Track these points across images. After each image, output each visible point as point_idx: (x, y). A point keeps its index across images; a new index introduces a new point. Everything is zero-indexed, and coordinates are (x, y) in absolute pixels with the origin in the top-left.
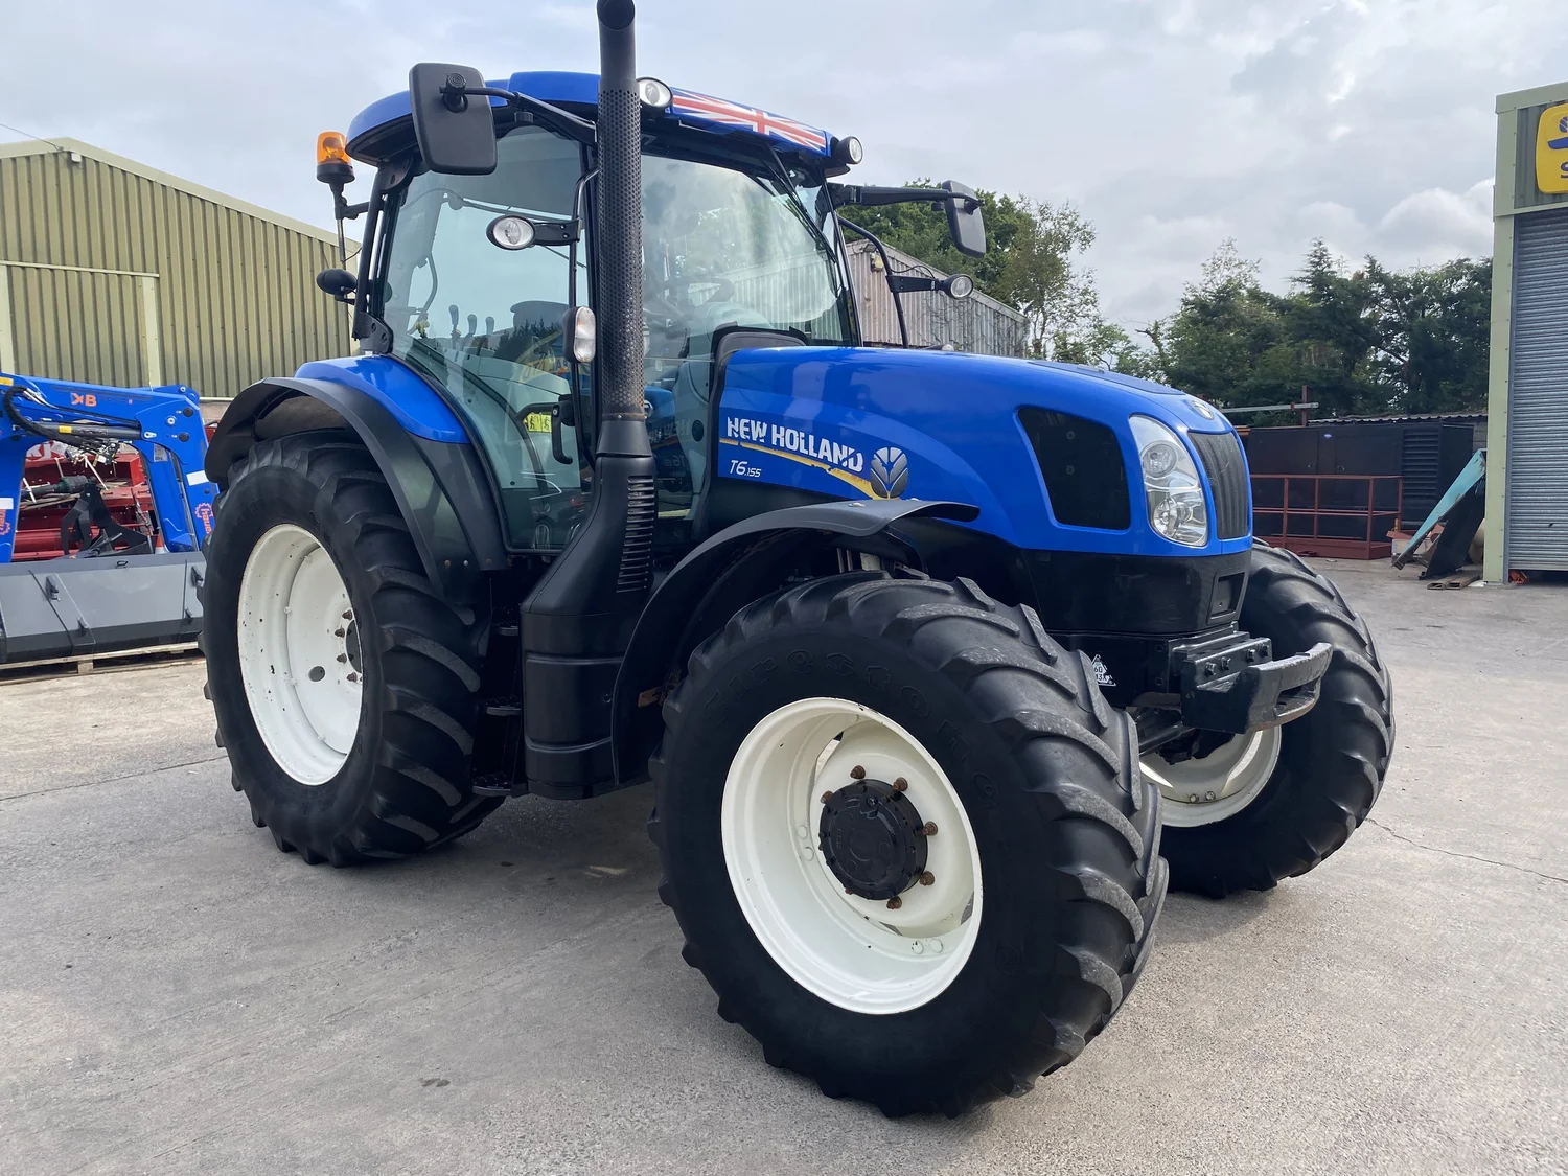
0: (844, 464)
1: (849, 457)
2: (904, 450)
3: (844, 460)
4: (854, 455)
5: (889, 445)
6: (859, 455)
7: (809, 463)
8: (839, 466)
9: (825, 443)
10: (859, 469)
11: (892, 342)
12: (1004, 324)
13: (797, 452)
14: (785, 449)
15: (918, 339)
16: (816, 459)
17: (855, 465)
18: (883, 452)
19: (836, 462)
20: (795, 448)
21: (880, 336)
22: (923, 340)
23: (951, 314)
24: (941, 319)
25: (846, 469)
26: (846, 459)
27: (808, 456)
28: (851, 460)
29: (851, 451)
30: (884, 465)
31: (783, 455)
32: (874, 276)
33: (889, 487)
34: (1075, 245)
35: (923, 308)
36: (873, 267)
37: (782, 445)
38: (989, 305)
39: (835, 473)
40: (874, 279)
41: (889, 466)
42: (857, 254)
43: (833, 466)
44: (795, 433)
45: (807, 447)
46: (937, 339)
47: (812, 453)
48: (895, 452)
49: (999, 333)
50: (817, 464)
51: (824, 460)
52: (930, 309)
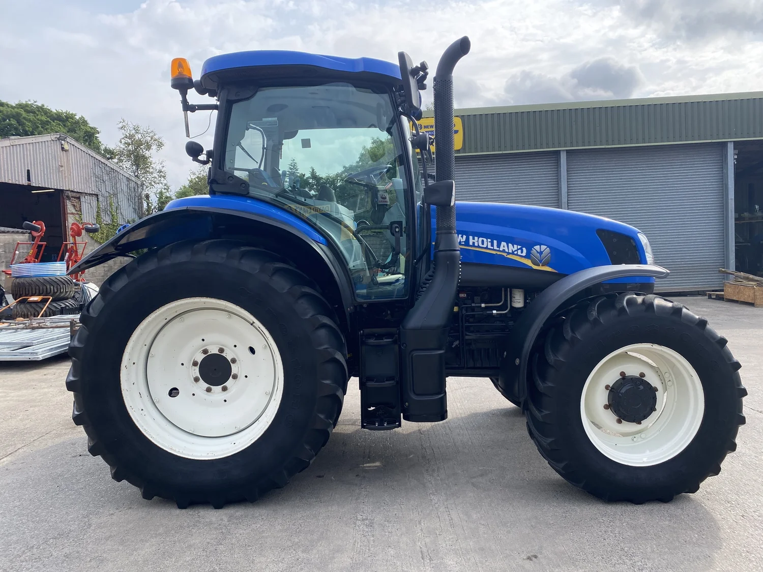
0: (516, 253)
1: (518, 249)
2: (548, 246)
3: (515, 251)
4: (521, 249)
5: (540, 244)
6: (524, 249)
7: (494, 252)
8: (513, 253)
9: (503, 244)
10: (524, 254)
11: (75, 190)
12: (132, 185)
13: (487, 248)
14: (478, 247)
15: (90, 190)
16: (499, 251)
17: (522, 252)
18: (537, 247)
19: (511, 251)
20: (485, 246)
21: (69, 186)
22: (92, 190)
23: (106, 178)
24: (100, 180)
25: (517, 255)
26: (517, 250)
27: (493, 250)
28: (519, 251)
29: (519, 247)
30: (538, 252)
31: (477, 249)
32: (63, 153)
33: (541, 262)
34: (154, 147)
35: (91, 173)
36: (63, 149)
37: (476, 244)
38: (124, 174)
39: (509, 256)
40: (63, 156)
41: (541, 253)
42: (53, 141)
43: (509, 253)
44: (485, 240)
45: (492, 245)
46: (99, 190)
47: (495, 247)
48: (543, 247)
49: (130, 189)
50: (499, 253)
51: (504, 251)
52: (94, 174)
